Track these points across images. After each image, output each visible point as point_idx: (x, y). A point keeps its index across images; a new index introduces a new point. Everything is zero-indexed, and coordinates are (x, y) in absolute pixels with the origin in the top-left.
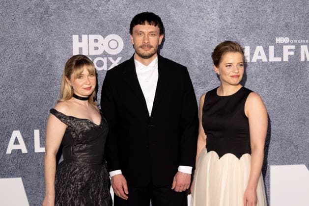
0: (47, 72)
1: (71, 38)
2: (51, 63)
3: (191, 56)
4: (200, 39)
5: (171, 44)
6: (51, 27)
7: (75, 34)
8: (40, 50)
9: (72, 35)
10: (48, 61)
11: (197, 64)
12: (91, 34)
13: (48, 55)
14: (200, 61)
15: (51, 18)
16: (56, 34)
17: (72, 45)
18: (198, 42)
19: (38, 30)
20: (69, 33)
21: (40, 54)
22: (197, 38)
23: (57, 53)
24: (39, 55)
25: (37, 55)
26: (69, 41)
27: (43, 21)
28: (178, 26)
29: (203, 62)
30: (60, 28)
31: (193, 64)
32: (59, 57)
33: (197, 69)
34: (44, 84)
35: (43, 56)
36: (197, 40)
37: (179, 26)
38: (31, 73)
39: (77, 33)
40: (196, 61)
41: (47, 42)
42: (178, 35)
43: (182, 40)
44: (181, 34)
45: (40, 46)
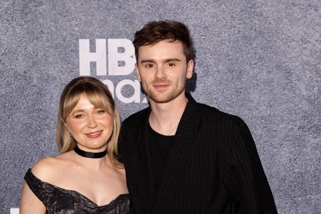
0: (34, 105)
1: (77, 45)
2: (41, 90)
3: (294, 78)
4: (310, 46)
5: (257, 57)
6: (40, 24)
7: (83, 37)
8: (21, 65)
9: (77, 39)
11: (304, 93)
12: (112, 38)
13: (35, 76)
14: (309, 88)
15: (41, 8)
16: (50, 38)
17: (78, 58)
18: (307, 52)
19: (18, 30)
20: (73, 35)
21: (22, 73)
22: (304, 46)
23: (52, 72)
24: (20, 75)
25: (16, 75)
26: (72, 51)
27: (26, 14)
28: (270, 23)
29: (316, 89)
30: (56, 28)
31: (298, 92)
32: (55, 79)
33: (304, 102)
34: (27, 127)
35: (26, 76)
36: (304, 48)
37: (272, 22)
38: (5, 107)
39: (88, 35)
40: (302, 86)
41: (34, 52)
42: (270, 39)
43: (279, 48)
44: (275, 38)
45: (20, 59)
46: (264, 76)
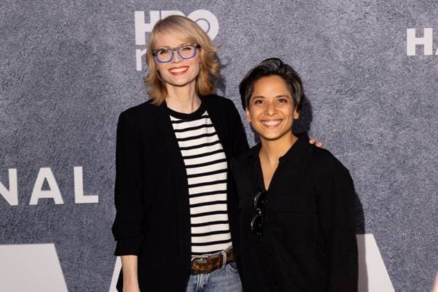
0: (94, 72)
1: (133, 17)
2: (100, 58)
3: (332, 46)
4: (346, 16)
5: (298, 26)
7: (138, 9)
8: (82, 36)
9: (133, 11)
10: (94, 55)
11: (342, 59)
12: (165, 10)
13: (95, 45)
14: (346, 54)
16: (108, 10)
17: (134, 28)
18: (344, 22)
20: (129, 8)
21: (83, 43)
22: (341, 16)
23: (110, 42)
24: (81, 44)
25: (78, 45)
26: (129, 22)
29: (352, 55)
31: (335, 58)
32: (113, 48)
33: (341, 68)
34: (89, 93)
35: (88, 49)
36: (341, 18)
38: (67, 74)
39: (143, 8)
40: (340, 54)
41: (93, 24)
42: (310, 10)
43: (318, 18)
44: (315, 9)
45: (81, 29)
46: (304, 44)
